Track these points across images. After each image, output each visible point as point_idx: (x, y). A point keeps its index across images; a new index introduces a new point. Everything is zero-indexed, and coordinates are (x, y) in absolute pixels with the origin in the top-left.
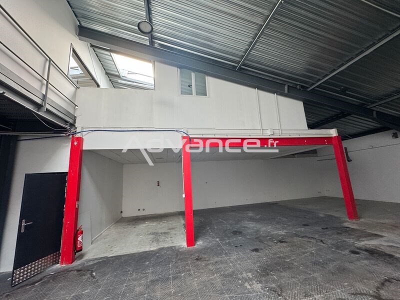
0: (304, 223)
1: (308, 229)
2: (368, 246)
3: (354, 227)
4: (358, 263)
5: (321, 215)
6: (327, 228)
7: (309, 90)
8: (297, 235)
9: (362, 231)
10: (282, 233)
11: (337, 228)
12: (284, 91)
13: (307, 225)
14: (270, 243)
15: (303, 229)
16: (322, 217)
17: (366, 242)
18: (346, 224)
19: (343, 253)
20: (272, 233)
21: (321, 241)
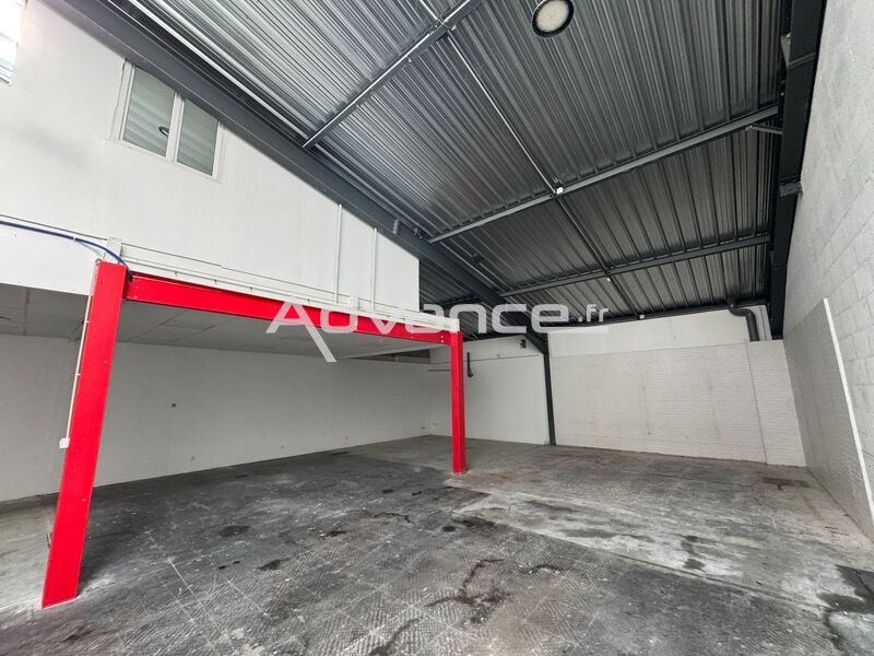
0: (386, 488)
1: (390, 498)
2: (468, 515)
3: (459, 485)
4: (450, 546)
5: (417, 470)
6: (420, 493)
7: (431, 241)
8: (367, 514)
9: (466, 491)
10: (341, 513)
11: (434, 491)
12: (392, 229)
13: (390, 491)
14: (311, 541)
15: (380, 501)
16: (416, 473)
17: (467, 508)
18: (449, 482)
19: (433, 533)
20: (321, 518)
21: (406, 518)
